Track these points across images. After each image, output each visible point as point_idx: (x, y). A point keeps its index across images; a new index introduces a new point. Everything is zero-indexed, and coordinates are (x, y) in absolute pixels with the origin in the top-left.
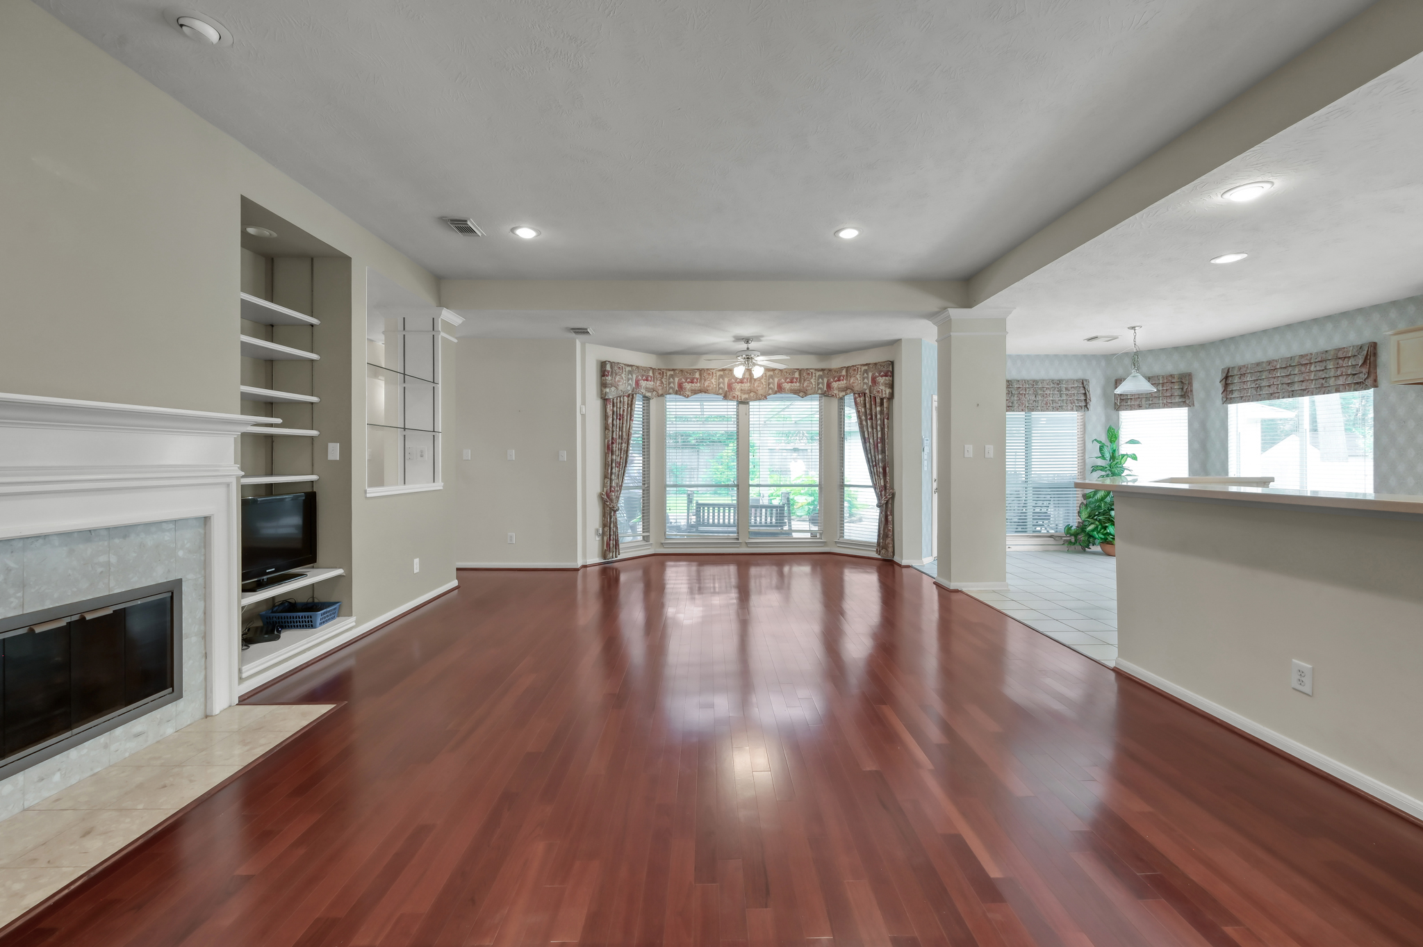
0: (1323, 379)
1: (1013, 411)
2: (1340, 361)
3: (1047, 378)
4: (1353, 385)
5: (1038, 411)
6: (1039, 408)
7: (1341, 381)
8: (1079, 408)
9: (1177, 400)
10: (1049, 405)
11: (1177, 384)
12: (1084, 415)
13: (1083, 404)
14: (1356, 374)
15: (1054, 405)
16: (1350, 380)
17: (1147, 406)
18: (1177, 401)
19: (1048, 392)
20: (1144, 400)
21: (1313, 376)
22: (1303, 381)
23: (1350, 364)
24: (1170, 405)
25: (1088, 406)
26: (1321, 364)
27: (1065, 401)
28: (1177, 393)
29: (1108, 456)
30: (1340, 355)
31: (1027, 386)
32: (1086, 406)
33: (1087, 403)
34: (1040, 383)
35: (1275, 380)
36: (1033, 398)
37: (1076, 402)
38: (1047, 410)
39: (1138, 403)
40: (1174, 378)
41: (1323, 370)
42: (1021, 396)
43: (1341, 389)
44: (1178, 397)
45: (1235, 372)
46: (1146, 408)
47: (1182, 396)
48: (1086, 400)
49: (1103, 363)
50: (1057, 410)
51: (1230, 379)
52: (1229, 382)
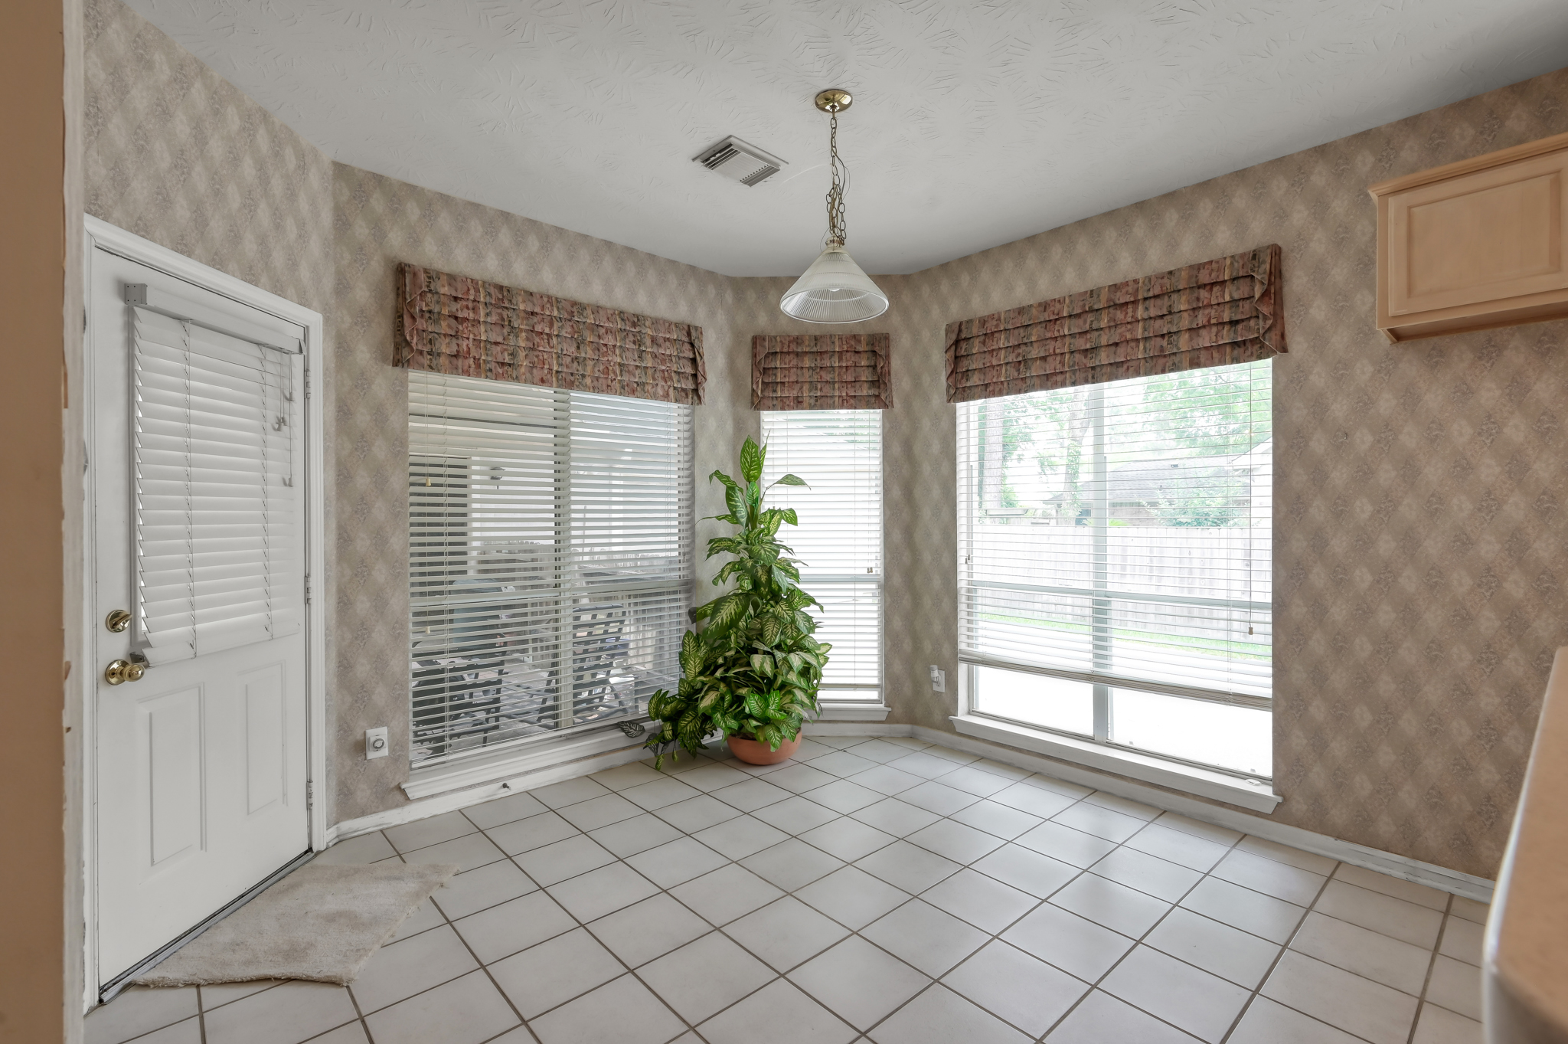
0: (1163, 336)
1: (517, 379)
2: (1204, 294)
3: (608, 305)
4: (1228, 349)
5: (585, 388)
6: (588, 381)
7: (1206, 339)
8: (681, 395)
9: (865, 391)
10: (612, 376)
11: (864, 356)
12: (691, 415)
13: (689, 385)
14: (1237, 322)
15: (626, 378)
16: (1227, 336)
17: (812, 401)
18: (865, 393)
19: (610, 340)
20: (806, 387)
21: (1140, 331)
22: (1116, 344)
23: (1227, 298)
24: (852, 401)
25: (701, 393)
26: (1159, 302)
27: (650, 372)
28: (866, 375)
29: (743, 513)
30: (1205, 277)
31: (555, 313)
32: (696, 391)
33: (697, 384)
34: (589, 311)
35: (1058, 343)
36: (571, 349)
37: (675, 377)
38: (608, 389)
39: (794, 393)
40: (859, 341)
41: (1162, 317)
42: (537, 340)
43: (1202, 360)
44: (866, 385)
45: (975, 330)
46: (811, 407)
47: (874, 384)
48: (695, 376)
49: (729, 297)
50: (633, 393)
51: (964, 345)
52: (963, 353)
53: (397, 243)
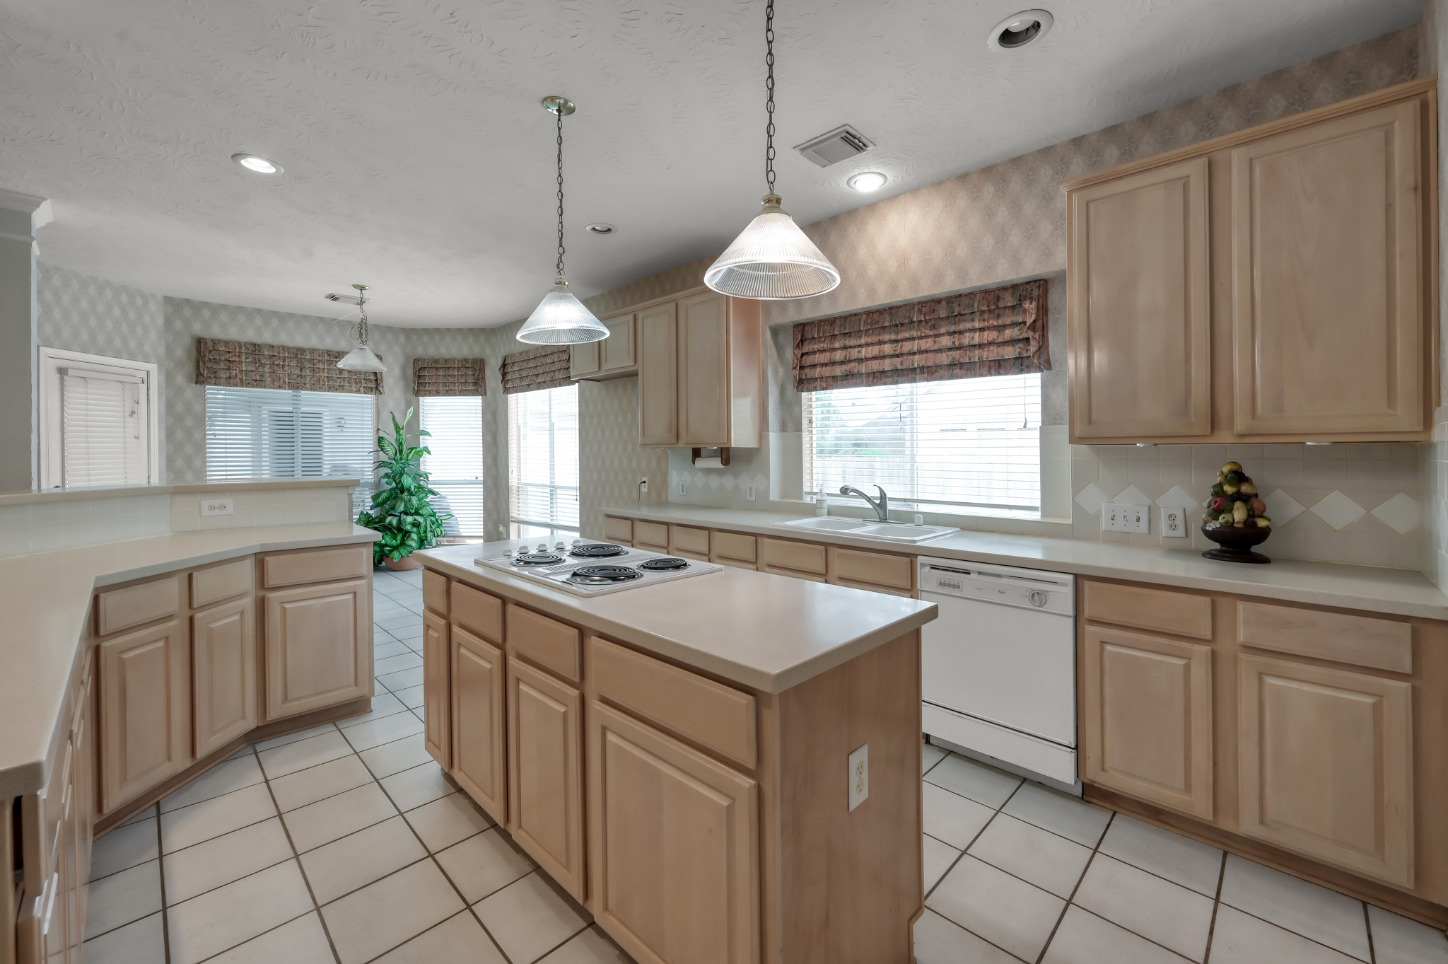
0: (553, 371)
1: (265, 387)
2: (560, 355)
3: (322, 348)
5: (306, 389)
6: (308, 386)
7: (562, 375)
8: (368, 390)
9: (471, 387)
10: (322, 383)
11: (471, 369)
12: (377, 400)
13: (373, 385)
15: (331, 383)
17: (445, 392)
18: (470, 388)
19: (321, 366)
20: (441, 385)
21: (548, 368)
22: (543, 373)
23: (564, 358)
24: (465, 392)
25: (380, 389)
26: (551, 356)
27: (347, 380)
28: (471, 380)
31: (287, 355)
32: (377, 388)
33: (378, 384)
34: (308, 352)
35: (530, 371)
36: (297, 372)
37: (363, 382)
38: (321, 389)
39: (435, 388)
40: (468, 362)
41: (552, 363)
42: (276, 368)
44: (471, 384)
45: (510, 360)
46: (444, 395)
47: (475, 384)
48: (376, 380)
49: (402, 338)
50: (336, 390)
51: (507, 367)
52: (505, 372)
53: (198, 329)
